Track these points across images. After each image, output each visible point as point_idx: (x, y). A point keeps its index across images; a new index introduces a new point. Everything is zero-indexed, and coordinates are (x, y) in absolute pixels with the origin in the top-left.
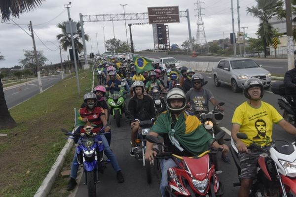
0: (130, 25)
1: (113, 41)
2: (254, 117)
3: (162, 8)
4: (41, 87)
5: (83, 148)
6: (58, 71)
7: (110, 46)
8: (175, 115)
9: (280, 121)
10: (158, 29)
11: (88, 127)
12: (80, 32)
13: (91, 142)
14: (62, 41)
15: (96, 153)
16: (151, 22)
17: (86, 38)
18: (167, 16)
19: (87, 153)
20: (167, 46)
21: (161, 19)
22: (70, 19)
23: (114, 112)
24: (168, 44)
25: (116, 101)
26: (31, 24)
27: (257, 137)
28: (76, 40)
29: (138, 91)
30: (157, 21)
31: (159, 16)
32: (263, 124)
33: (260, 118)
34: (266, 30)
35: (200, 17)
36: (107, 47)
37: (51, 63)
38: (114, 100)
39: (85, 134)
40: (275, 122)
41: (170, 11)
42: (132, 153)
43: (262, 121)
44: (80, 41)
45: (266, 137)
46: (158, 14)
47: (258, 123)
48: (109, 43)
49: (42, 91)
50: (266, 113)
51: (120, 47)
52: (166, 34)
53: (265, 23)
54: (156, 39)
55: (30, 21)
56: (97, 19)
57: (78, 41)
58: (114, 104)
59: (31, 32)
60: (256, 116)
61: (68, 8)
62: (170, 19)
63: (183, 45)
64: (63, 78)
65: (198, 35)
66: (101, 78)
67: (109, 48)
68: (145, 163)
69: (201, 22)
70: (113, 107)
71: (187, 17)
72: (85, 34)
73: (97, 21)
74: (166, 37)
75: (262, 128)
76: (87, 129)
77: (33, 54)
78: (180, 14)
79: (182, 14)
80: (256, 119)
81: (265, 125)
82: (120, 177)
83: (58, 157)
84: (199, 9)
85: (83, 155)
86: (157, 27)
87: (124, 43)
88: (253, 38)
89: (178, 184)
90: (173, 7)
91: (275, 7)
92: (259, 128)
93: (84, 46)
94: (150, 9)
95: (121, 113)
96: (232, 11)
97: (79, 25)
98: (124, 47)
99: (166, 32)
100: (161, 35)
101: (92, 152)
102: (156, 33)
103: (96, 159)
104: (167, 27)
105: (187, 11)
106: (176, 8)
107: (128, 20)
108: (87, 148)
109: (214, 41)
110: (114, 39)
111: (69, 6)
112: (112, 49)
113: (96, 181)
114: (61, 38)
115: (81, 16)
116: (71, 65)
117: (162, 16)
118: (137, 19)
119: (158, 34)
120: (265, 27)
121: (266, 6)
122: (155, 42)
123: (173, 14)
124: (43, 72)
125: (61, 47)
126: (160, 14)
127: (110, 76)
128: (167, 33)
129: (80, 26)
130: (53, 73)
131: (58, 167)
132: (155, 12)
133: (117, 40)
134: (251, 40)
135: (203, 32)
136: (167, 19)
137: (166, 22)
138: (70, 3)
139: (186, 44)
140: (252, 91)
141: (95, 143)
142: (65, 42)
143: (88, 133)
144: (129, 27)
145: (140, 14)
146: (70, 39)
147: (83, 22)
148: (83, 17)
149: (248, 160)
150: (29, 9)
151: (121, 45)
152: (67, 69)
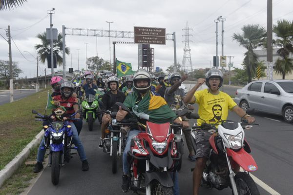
0: (114, 43)
1: (95, 59)
2: (212, 102)
3: (148, 28)
4: (12, 95)
5: (52, 129)
6: (33, 85)
7: (91, 64)
8: (141, 94)
9: (234, 107)
10: (143, 50)
11: (59, 110)
12: (61, 45)
13: (60, 125)
14: (40, 52)
15: (64, 137)
16: (136, 41)
17: (67, 51)
18: (153, 37)
19: (55, 135)
20: (151, 69)
21: (147, 40)
22: (52, 25)
23: (87, 115)
24: (153, 68)
25: (90, 104)
26: (9, 29)
27: (213, 120)
28: (56, 52)
29: (113, 86)
30: (143, 41)
31: (144, 36)
32: (220, 108)
33: (218, 103)
34: (250, 59)
35: (187, 43)
36: (89, 65)
37: (26, 77)
38: (88, 103)
39: (56, 117)
40: (230, 108)
41: (157, 32)
42: (100, 146)
43: (219, 106)
44: (60, 54)
45: (220, 120)
46: (144, 34)
47: (215, 108)
48: (90, 61)
49: (12, 100)
50: (223, 100)
51: (102, 66)
52: (151, 57)
53: (250, 52)
54: (141, 61)
55: (9, 26)
56: (81, 33)
57: (57, 54)
58: (88, 107)
59: (8, 37)
60: (214, 102)
61: (51, 14)
62: (156, 40)
63: (167, 70)
64: (37, 91)
65: (184, 61)
66: (78, 91)
67: (91, 66)
68: (112, 154)
69: (188, 48)
70: (87, 110)
71: (173, 40)
72: (66, 47)
73: (80, 35)
74: (151, 60)
75: (218, 112)
76: (58, 112)
77: (7, 65)
78: (167, 37)
79: (169, 36)
80: (214, 104)
81: (221, 110)
82: (85, 166)
83: (24, 149)
84: (187, 35)
85: (51, 137)
86: (143, 48)
87: (107, 63)
88: (239, 68)
89: (139, 146)
90: (160, 29)
91: (261, 37)
92: (216, 112)
93: (63, 60)
94: (136, 29)
95: (94, 117)
96: (217, 34)
97: (60, 37)
98: (107, 66)
99: (151, 54)
100: (147, 58)
101: (60, 135)
102: (142, 55)
103: (63, 143)
104: (152, 50)
105: (174, 34)
106: (163, 31)
107: (112, 37)
108: (56, 130)
109: (200, 69)
110: (97, 57)
111: (52, 12)
112: (93, 68)
113: (61, 164)
114: (40, 49)
115: (64, 28)
116: (47, 80)
117: (148, 37)
118: (122, 37)
119: (143, 56)
120: (250, 56)
121: (252, 35)
122: (139, 64)
123: (159, 36)
124: (16, 86)
125: (39, 58)
126: (146, 34)
127: (87, 79)
128: (153, 56)
129: (62, 38)
130: (27, 87)
131: (23, 157)
132: (141, 31)
133: (100, 58)
134: (237, 70)
135: (189, 59)
136: (153, 40)
137: (152, 43)
138: (54, 9)
139: (171, 69)
140: (212, 81)
141: (65, 127)
142: (43, 53)
143: (58, 117)
144: (113, 45)
145: (126, 32)
146: (49, 50)
147: (66, 34)
148: (66, 30)
149: (202, 141)
150: (9, 7)
151: (103, 64)
152: (43, 83)
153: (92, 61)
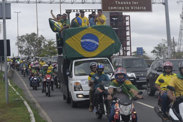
1: (31, 38)
18: (131, 1)
20: (126, 51)
21: (121, 6)
24: (128, 48)
30: (115, 8)
36: (21, 47)
48: (24, 41)
51: (42, 49)
52: (126, 31)
62: (136, 5)
63: (154, 51)
67: (24, 48)
71: (164, 4)
74: (126, 36)
86: (111, 17)
98: (50, 49)
99: (125, 26)
104: (127, 18)
110: (34, 34)
117: (123, 1)
118: (82, 3)
128: (128, 28)
133: (39, 36)
136: (132, 5)
137: (131, 10)
139: (159, 50)
151: (45, 46)
153: (26, 41)
